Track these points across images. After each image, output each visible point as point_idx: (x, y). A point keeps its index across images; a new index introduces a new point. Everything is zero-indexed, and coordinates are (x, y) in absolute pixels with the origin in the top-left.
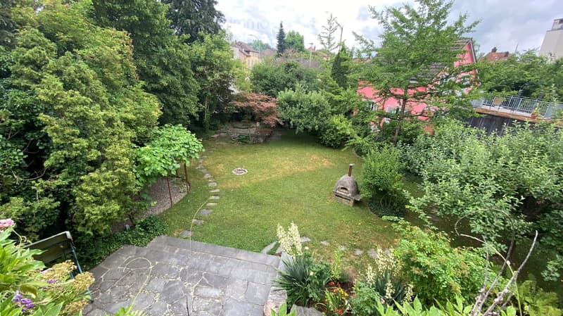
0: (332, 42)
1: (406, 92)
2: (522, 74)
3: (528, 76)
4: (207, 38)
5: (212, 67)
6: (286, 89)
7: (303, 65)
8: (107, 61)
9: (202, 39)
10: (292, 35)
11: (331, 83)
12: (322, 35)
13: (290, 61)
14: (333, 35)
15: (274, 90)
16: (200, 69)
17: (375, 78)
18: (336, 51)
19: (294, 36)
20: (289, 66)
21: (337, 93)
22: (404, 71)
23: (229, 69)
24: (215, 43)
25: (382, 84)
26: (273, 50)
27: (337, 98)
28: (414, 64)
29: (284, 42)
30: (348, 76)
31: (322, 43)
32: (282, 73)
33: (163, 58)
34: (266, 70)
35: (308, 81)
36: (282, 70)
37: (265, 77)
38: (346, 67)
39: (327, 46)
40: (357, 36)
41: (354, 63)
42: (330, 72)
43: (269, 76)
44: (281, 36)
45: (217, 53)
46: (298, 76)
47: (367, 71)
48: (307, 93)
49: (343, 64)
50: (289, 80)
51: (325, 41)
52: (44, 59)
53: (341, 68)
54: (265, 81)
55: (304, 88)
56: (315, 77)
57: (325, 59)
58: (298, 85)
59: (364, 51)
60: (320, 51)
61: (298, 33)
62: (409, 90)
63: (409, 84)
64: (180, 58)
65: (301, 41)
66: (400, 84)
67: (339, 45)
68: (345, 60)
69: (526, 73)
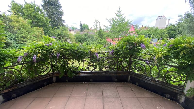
0: (97, 27)
1: (118, 39)
2: (147, 32)
3: (149, 33)
4: (61, 28)
5: (63, 36)
6: (86, 41)
7: (90, 34)
8: (38, 36)
9: (59, 28)
10: (84, 25)
11: (99, 38)
12: (94, 25)
13: (86, 33)
14: (97, 25)
15: (82, 42)
16: (59, 37)
17: (110, 36)
18: (99, 29)
19: (85, 25)
20: (86, 34)
21: (101, 41)
22: (117, 34)
23: (68, 36)
24: (63, 29)
25: (112, 38)
26: (78, 29)
27: (101, 42)
28: (119, 32)
29: (82, 27)
30: (103, 36)
31: (94, 27)
32: (84, 36)
33: (49, 34)
34: (79, 36)
35: (92, 38)
36: (84, 35)
37: (79, 38)
38: (102, 34)
39: (96, 28)
40: (104, 26)
41: (104, 33)
42: (98, 35)
43: (80, 38)
44: (81, 25)
45: (64, 32)
46: (89, 37)
47: (108, 34)
48: (92, 42)
49: (101, 33)
50: (86, 38)
51: (95, 26)
52: (26, 36)
53: (101, 34)
54: (79, 39)
55: (91, 40)
56: (94, 37)
57: (96, 32)
58: (89, 39)
59: (106, 29)
60: (94, 29)
61: (86, 24)
62: (119, 39)
63: (119, 37)
64: (54, 34)
65: (88, 26)
66: (116, 37)
67: (99, 27)
68: (102, 32)
69: (149, 32)
